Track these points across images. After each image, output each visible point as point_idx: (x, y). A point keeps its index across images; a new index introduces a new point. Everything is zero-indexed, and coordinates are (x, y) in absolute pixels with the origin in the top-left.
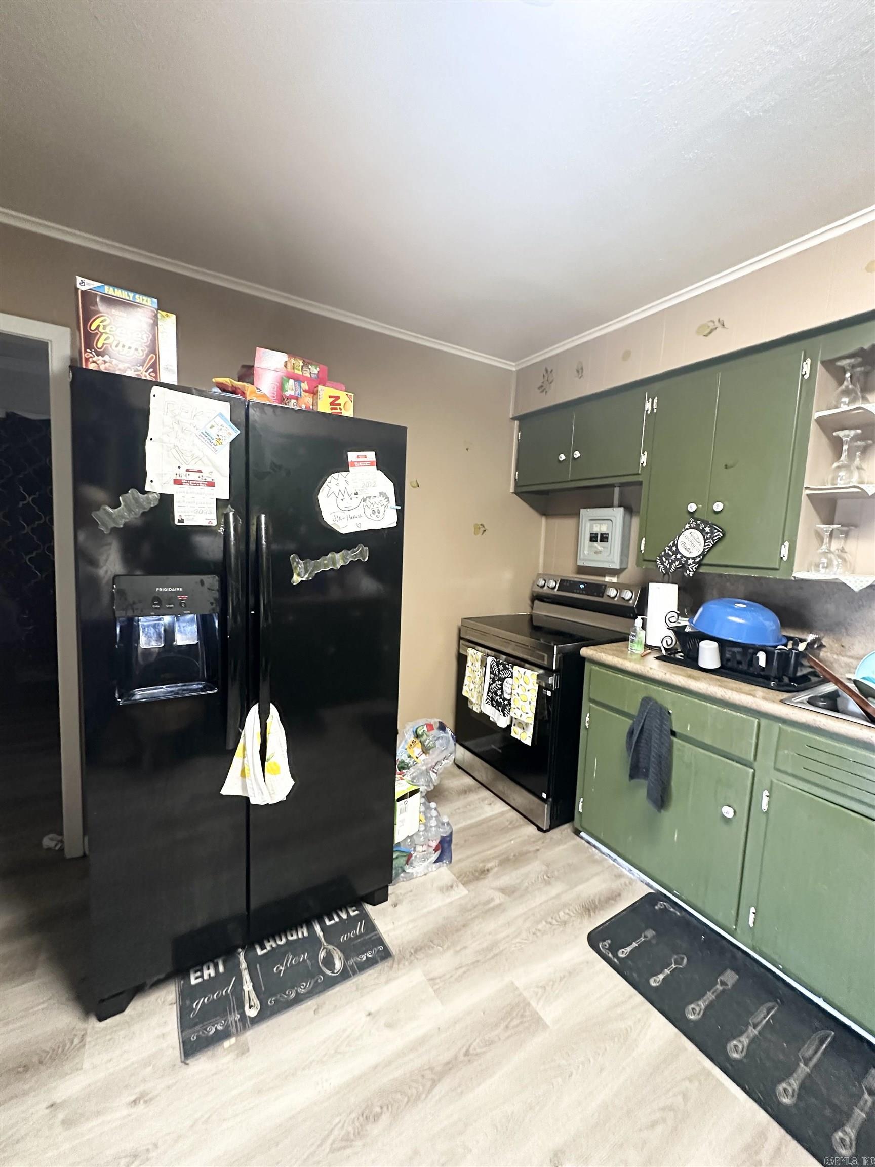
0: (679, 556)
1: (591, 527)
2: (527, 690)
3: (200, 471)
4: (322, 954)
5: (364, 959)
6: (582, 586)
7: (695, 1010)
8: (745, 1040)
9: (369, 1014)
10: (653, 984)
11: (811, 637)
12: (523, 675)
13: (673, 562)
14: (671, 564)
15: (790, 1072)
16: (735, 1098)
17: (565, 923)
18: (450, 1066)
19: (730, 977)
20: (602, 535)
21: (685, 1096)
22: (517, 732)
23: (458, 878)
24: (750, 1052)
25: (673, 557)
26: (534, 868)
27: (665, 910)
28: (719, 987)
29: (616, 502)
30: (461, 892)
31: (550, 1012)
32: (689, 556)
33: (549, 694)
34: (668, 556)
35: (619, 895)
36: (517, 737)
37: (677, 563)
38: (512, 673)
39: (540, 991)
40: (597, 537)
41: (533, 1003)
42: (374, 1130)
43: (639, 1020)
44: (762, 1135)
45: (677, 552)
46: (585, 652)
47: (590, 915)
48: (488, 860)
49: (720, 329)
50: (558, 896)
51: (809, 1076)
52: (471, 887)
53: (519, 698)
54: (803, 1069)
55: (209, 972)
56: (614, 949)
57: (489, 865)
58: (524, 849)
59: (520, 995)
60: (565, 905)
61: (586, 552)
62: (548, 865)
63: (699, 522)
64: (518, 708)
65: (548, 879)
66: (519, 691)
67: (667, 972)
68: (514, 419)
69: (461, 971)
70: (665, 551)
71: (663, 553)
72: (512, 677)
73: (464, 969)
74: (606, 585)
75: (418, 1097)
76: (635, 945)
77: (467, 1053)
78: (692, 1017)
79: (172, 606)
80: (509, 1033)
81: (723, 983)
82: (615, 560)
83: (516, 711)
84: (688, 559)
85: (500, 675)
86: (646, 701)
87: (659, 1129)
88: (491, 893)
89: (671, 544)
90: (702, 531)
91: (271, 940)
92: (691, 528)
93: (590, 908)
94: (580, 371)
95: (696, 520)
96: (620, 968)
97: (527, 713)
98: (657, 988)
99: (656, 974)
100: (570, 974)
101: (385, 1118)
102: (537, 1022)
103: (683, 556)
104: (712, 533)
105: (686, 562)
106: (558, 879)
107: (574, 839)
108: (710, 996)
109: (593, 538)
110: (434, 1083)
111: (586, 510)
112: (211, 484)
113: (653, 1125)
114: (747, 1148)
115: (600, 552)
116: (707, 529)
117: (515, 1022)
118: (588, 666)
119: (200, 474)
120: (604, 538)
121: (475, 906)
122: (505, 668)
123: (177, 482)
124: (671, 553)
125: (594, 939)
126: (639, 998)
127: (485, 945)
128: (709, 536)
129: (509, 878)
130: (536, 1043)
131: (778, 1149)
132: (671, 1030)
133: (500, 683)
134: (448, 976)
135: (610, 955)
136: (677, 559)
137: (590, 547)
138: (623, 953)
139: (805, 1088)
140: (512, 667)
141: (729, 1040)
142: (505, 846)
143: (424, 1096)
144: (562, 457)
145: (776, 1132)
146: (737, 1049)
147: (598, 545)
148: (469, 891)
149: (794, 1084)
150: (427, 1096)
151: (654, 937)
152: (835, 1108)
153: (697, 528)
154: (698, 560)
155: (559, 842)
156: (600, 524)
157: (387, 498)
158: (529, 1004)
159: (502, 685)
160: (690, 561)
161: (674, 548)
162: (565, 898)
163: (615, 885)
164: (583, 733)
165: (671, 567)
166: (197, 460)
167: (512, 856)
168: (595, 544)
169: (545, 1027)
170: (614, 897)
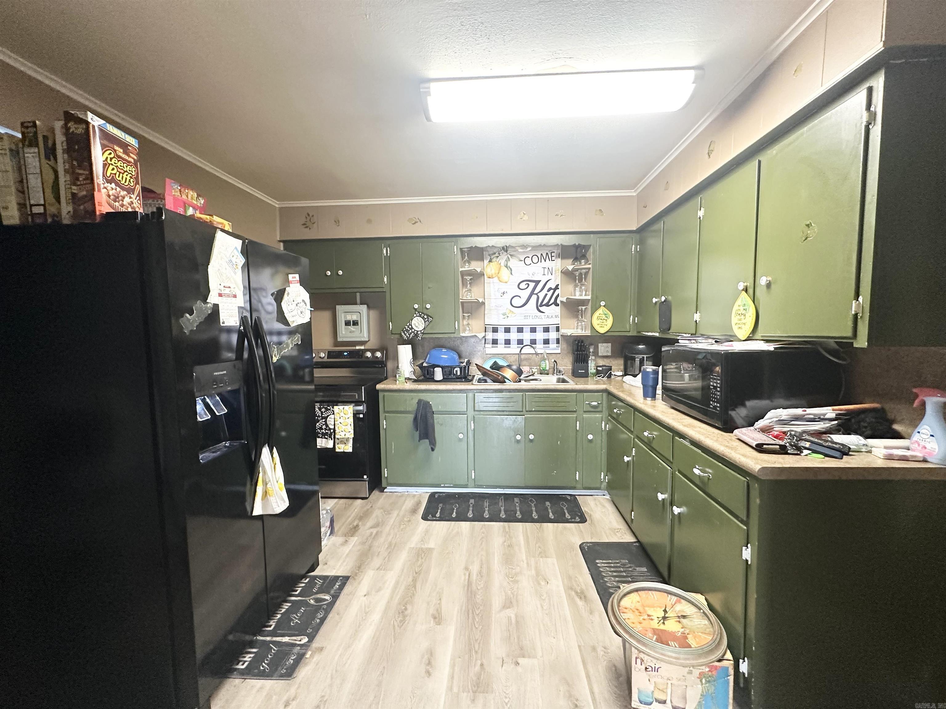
0: (413, 330)
1: (345, 317)
2: (347, 418)
3: (229, 287)
4: (312, 602)
5: (338, 586)
6: (345, 354)
7: (470, 515)
8: (487, 512)
9: (365, 595)
10: (454, 516)
11: (466, 360)
12: (342, 410)
13: (411, 333)
14: (410, 335)
15: (500, 511)
16: (494, 525)
17: (409, 521)
18: (415, 580)
19: (472, 501)
20: (353, 321)
21: (483, 533)
22: (340, 447)
23: (346, 536)
24: (490, 514)
25: (410, 331)
26: (377, 513)
27: (439, 496)
28: (471, 505)
29: (358, 301)
30: (354, 540)
31: (431, 545)
32: (418, 330)
33: (361, 416)
34: (407, 331)
35: (420, 501)
36: (341, 450)
37: (413, 334)
38: (333, 411)
39: (422, 542)
40: (350, 323)
41: (423, 546)
42: (408, 612)
43: (458, 527)
44: (504, 527)
45: (412, 328)
46: (379, 387)
47: (416, 513)
48: (353, 521)
49: (419, 223)
50: (398, 515)
51: (504, 509)
52: (357, 534)
53: (341, 425)
54: (502, 508)
55: (248, 658)
56: (434, 516)
57: (355, 524)
58: (365, 509)
59: (416, 548)
60: (404, 516)
61: (344, 333)
62: (382, 508)
63: (420, 313)
64: (342, 431)
65: (388, 512)
66: (341, 420)
67: (455, 511)
68: (280, 241)
69: (387, 559)
70: (405, 328)
71: (405, 329)
72: (334, 414)
73: (387, 557)
74: (362, 351)
75: (414, 595)
76: (439, 511)
77: (416, 573)
78: (471, 516)
79: (222, 385)
80: (424, 558)
81: (471, 504)
82: (365, 336)
83: (341, 433)
84: (418, 331)
85: (323, 415)
86: (420, 402)
87: (483, 543)
88: (368, 532)
89: (408, 324)
90: (423, 318)
91: (270, 621)
92: (417, 316)
93: (414, 511)
94: (337, 222)
95: (419, 312)
96: (441, 519)
97: (349, 432)
98: (456, 517)
99: (453, 513)
100: (427, 532)
101: (409, 607)
102: (430, 550)
103: (415, 330)
104: (428, 318)
105: (417, 333)
106: (391, 510)
107: (383, 495)
108: (471, 509)
109: (347, 323)
110: (415, 587)
111: (340, 306)
112: (235, 296)
113: (482, 543)
114: (503, 531)
115: (353, 332)
116: (425, 317)
117: (423, 555)
118: (381, 395)
119: (229, 289)
120: (355, 323)
121: (367, 539)
122: (327, 410)
123: (220, 295)
124: (409, 329)
125: (425, 518)
126: (453, 522)
127: (386, 546)
128: (426, 320)
129: (371, 522)
130: (435, 554)
131: (509, 527)
132: (468, 523)
133: (324, 420)
134: (383, 563)
135: (434, 518)
136: (412, 332)
137: (345, 329)
138: (438, 515)
139: (505, 511)
140: (333, 408)
141: (483, 515)
142: (354, 513)
143: (415, 592)
144: (329, 273)
145: (506, 524)
146: (486, 515)
147: (352, 328)
148: (357, 536)
149: (503, 512)
150: (416, 591)
151: (443, 505)
152: (513, 511)
153: (420, 316)
154: (422, 331)
155: (378, 499)
156: (351, 315)
157: (305, 303)
158: (422, 548)
159: (326, 421)
160: (419, 333)
161: (410, 327)
162: (402, 513)
163: (416, 499)
164: (382, 432)
165: (410, 336)
166: (228, 279)
167: (362, 515)
168: (349, 327)
169: (433, 549)
170: (419, 503)
